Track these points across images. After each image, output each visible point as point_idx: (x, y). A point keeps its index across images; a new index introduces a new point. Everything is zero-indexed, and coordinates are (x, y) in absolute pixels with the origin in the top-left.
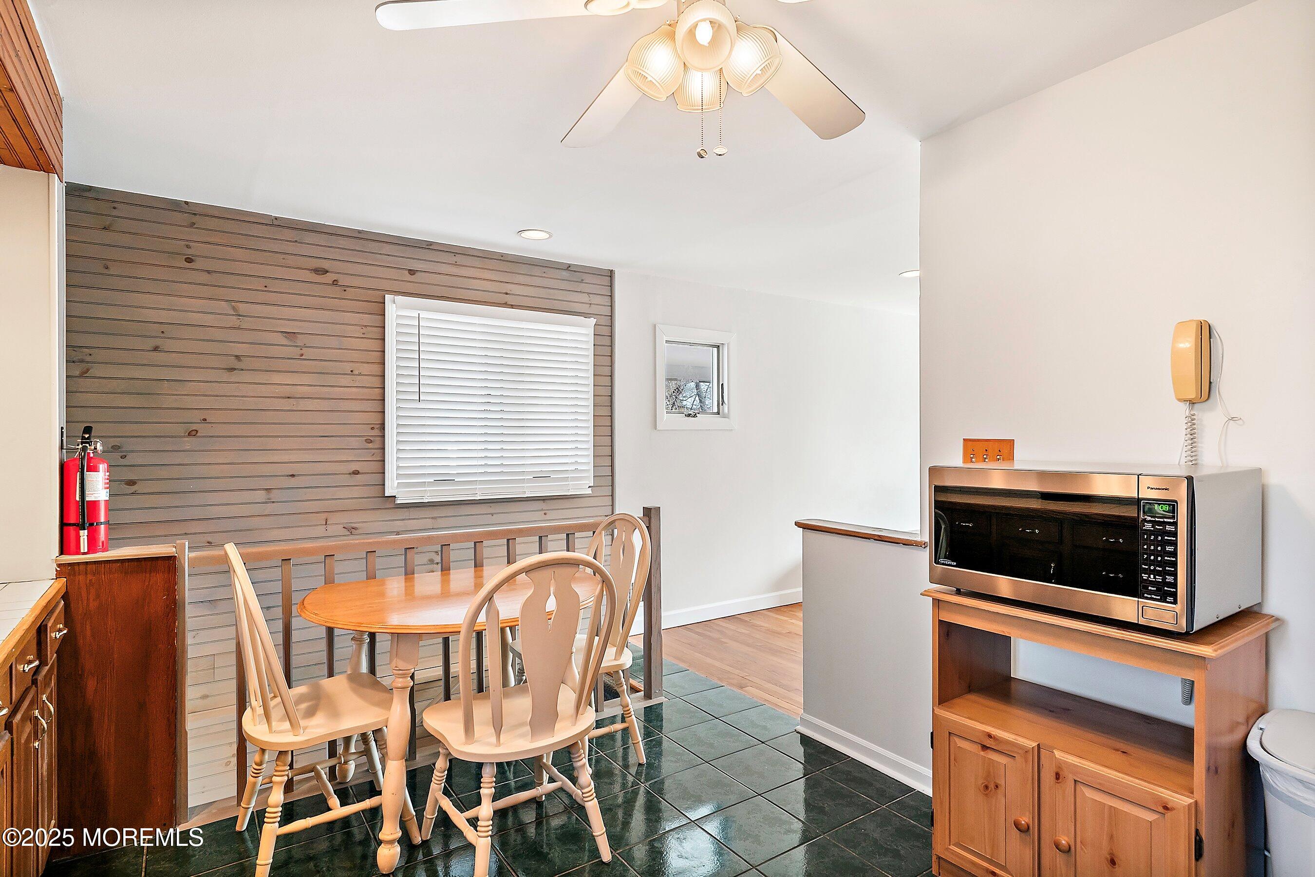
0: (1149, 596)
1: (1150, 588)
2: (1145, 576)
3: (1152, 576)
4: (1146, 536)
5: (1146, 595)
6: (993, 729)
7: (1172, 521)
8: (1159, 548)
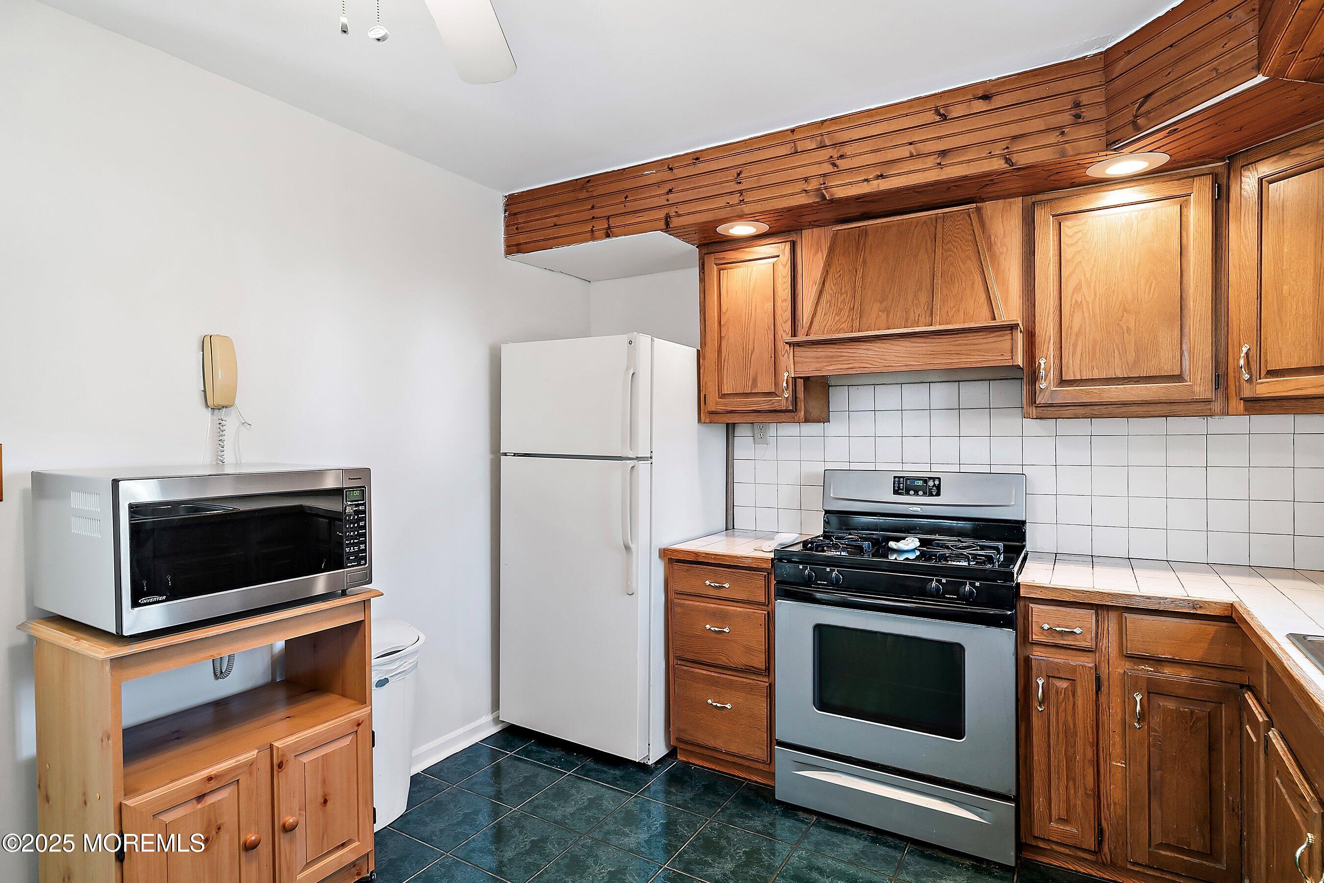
0: (351, 564)
1: (351, 558)
2: (347, 550)
3: (352, 548)
4: (348, 517)
5: (348, 565)
6: (210, 770)
7: (362, 502)
8: (356, 525)
